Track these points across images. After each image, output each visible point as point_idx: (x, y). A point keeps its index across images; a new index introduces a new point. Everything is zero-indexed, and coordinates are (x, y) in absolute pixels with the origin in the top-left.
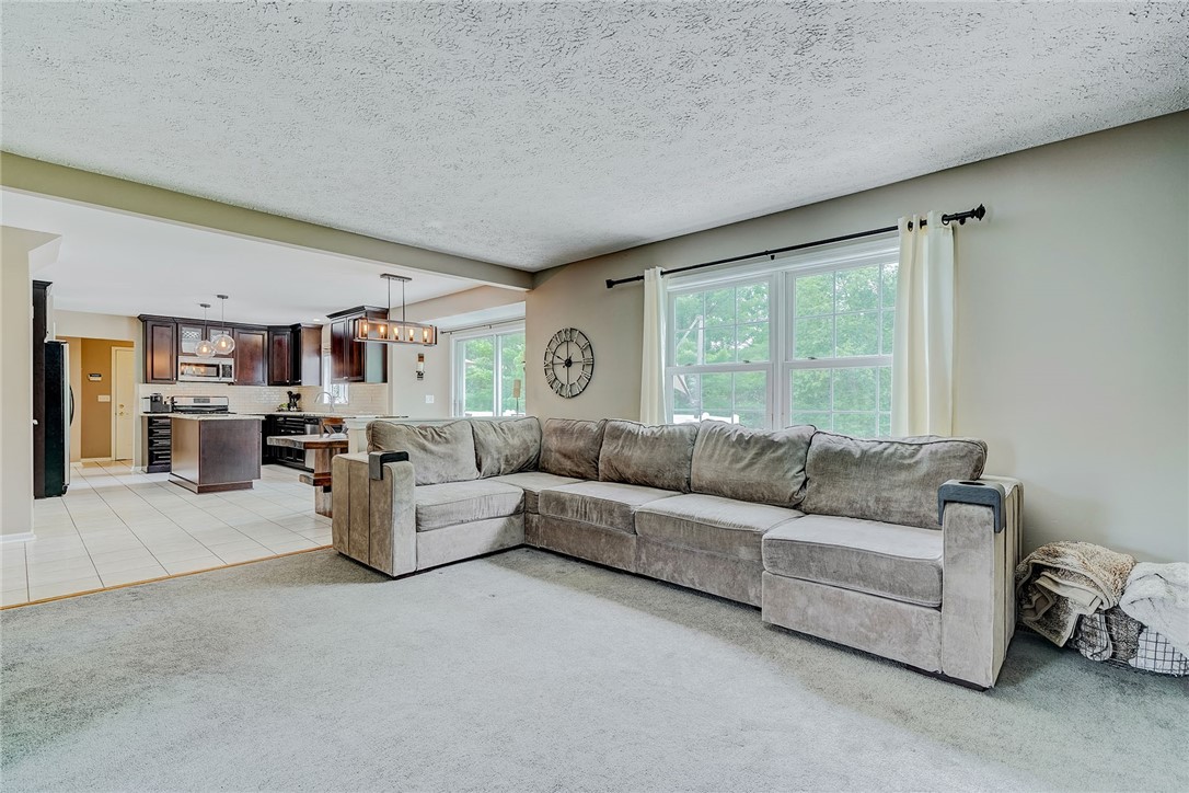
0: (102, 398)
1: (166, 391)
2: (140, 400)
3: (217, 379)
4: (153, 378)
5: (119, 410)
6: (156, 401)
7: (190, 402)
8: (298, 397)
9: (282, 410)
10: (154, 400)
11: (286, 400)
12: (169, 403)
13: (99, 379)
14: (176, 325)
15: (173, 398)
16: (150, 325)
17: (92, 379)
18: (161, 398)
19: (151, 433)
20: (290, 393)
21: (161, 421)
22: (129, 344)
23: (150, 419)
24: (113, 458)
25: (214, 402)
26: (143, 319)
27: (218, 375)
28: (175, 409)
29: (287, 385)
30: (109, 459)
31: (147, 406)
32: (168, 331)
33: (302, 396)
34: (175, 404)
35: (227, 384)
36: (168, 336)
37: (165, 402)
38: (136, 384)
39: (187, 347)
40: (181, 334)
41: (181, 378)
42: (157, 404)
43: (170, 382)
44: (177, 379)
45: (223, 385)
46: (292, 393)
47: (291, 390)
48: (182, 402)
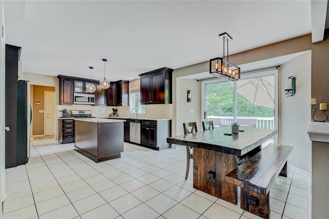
0: (41, 111)
1: (68, 108)
2: (58, 112)
3: (88, 103)
4: (63, 103)
5: (47, 116)
6: (65, 112)
7: (77, 113)
8: (116, 110)
9: (112, 116)
10: (64, 112)
11: (112, 112)
12: (69, 113)
13: (40, 104)
14: (72, 80)
15: (71, 111)
16: (62, 79)
18: (67, 111)
19: (63, 126)
20: (113, 109)
21: (67, 121)
22: (52, 89)
23: (63, 120)
24: (45, 135)
25: (86, 113)
26: (59, 77)
28: (72, 116)
29: (114, 106)
30: (42, 135)
31: (61, 114)
32: (70, 83)
33: (118, 110)
34: (72, 114)
35: (92, 105)
36: (70, 85)
37: (68, 113)
38: (56, 105)
39: (77, 90)
40: (75, 84)
41: (75, 103)
42: (65, 114)
43: (70, 104)
44: (73, 103)
45: (91, 106)
46: (115, 109)
47: (115, 108)
48: (74, 113)
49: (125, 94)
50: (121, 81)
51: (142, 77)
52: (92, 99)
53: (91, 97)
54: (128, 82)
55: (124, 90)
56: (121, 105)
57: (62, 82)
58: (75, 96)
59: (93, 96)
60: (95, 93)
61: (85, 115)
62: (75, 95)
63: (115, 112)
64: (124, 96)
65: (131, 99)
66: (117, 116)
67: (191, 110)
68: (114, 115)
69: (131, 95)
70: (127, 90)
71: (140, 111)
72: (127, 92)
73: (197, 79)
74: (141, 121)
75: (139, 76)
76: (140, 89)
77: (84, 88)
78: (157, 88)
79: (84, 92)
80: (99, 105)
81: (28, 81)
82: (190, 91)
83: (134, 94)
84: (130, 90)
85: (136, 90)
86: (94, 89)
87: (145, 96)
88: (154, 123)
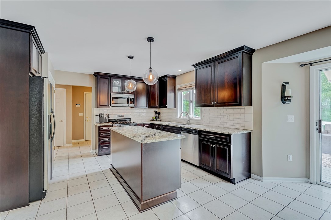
0: (81, 114)
1: (105, 112)
2: (95, 116)
3: (127, 105)
4: (100, 105)
5: (87, 119)
6: (102, 117)
7: (115, 117)
8: (159, 113)
9: (154, 120)
10: (100, 116)
11: (154, 115)
12: (107, 118)
13: (79, 106)
14: (109, 78)
16: (99, 77)
17: (77, 106)
18: (104, 115)
19: (99, 134)
20: (156, 112)
21: (104, 128)
22: (88, 89)
23: (99, 127)
24: (84, 140)
25: (125, 117)
26: (96, 75)
27: (128, 103)
28: (110, 121)
29: (157, 108)
31: (97, 119)
32: (107, 81)
33: (161, 113)
34: (109, 118)
35: (132, 108)
36: (107, 83)
37: (105, 117)
38: (93, 108)
39: (115, 89)
40: (112, 82)
41: (112, 105)
42: (101, 118)
43: (108, 107)
44: (110, 106)
45: (130, 108)
46: (157, 112)
47: (157, 110)
48: (112, 117)
49: (171, 92)
50: (166, 76)
51: (197, 68)
52: (132, 100)
53: (130, 98)
54: (174, 77)
55: (169, 88)
56: (166, 107)
57: (99, 80)
58: (112, 97)
59: (132, 96)
60: (135, 93)
61: (123, 119)
62: (113, 95)
63: (157, 115)
64: (170, 96)
65: (179, 99)
66: (161, 121)
67: (289, 116)
68: (157, 119)
69: (178, 94)
70: (174, 88)
71: (191, 116)
72: (173, 90)
73: (300, 63)
74: (199, 133)
75: (193, 67)
76: (194, 85)
77: (123, 88)
78: (226, 81)
79: (122, 91)
80: (140, 108)
81: (46, 77)
82: (288, 83)
83: (182, 92)
84: (177, 87)
85: (185, 87)
86: (135, 87)
87: (203, 95)
88: (226, 139)
